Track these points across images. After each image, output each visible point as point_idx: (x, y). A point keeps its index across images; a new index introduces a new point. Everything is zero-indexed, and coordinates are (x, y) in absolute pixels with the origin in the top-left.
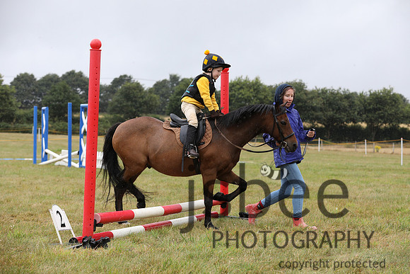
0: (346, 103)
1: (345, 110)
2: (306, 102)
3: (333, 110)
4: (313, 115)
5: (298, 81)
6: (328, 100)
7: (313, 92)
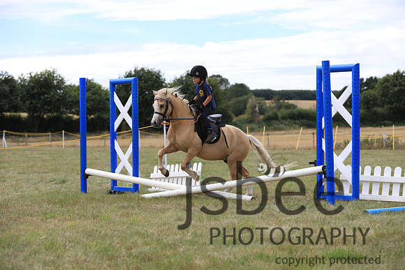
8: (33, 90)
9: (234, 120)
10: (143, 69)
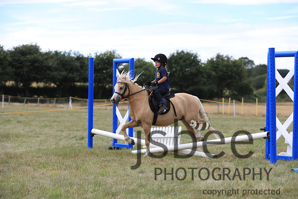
0: (78, 64)
1: (77, 70)
2: (42, 63)
3: (66, 70)
4: (49, 74)
5: (33, 44)
6: (61, 61)
7: (47, 54)
8: (98, 66)
9: (254, 93)
10: (183, 52)
